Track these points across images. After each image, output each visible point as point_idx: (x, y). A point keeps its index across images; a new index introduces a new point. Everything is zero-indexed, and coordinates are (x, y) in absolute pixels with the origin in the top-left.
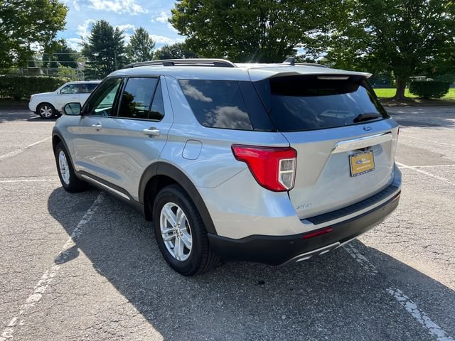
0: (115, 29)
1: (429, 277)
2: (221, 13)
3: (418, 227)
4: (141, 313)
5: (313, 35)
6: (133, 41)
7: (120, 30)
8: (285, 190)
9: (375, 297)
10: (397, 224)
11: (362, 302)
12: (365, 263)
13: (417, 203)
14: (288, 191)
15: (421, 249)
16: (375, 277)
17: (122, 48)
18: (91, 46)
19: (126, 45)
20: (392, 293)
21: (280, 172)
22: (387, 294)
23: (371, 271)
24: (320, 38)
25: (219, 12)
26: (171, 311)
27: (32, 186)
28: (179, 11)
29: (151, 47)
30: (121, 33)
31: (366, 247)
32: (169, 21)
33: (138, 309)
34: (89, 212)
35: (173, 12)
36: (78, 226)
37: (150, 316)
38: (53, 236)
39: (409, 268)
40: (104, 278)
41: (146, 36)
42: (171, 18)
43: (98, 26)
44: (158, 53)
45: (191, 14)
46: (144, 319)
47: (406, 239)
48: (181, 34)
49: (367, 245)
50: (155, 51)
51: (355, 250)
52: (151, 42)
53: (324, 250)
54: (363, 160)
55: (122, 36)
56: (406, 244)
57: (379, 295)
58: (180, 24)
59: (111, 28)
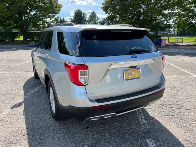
0: (83, 12)
1: (174, 136)
2: (123, 4)
3: (184, 108)
4: (27, 135)
5: (166, 12)
6: (90, 17)
7: (85, 13)
8: (83, 85)
9: (138, 143)
10: (173, 106)
11: (130, 145)
12: (144, 124)
13: (191, 96)
14: (85, 86)
15: (178, 120)
16: (144, 132)
17: (85, 20)
18: (74, 20)
19: (87, 19)
20: (148, 142)
21: (80, 76)
22: (145, 142)
23: (145, 129)
24: (169, 13)
25: (122, 3)
26: (40, 135)
27: (24, 75)
28: (106, 3)
29: (97, 20)
30: (85, 14)
31: (149, 116)
32: (101, 8)
33: (27, 133)
34: (38, 88)
35: (103, 4)
36: (29, 93)
37: (30, 137)
38: (18, 97)
39: (166, 130)
40: (24, 117)
41: (95, 15)
42: (102, 7)
43: (77, 12)
44: (100, 22)
45: (110, 4)
46: (27, 138)
47: (173, 114)
48: (106, 13)
49: (150, 115)
50: (99, 21)
51: (143, 117)
52: (97, 17)
53: (107, 116)
54: (132, 72)
55: (86, 15)
56: (172, 117)
57: (140, 142)
58: (106, 9)
59: (81, 12)
